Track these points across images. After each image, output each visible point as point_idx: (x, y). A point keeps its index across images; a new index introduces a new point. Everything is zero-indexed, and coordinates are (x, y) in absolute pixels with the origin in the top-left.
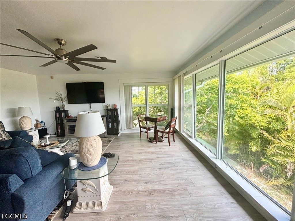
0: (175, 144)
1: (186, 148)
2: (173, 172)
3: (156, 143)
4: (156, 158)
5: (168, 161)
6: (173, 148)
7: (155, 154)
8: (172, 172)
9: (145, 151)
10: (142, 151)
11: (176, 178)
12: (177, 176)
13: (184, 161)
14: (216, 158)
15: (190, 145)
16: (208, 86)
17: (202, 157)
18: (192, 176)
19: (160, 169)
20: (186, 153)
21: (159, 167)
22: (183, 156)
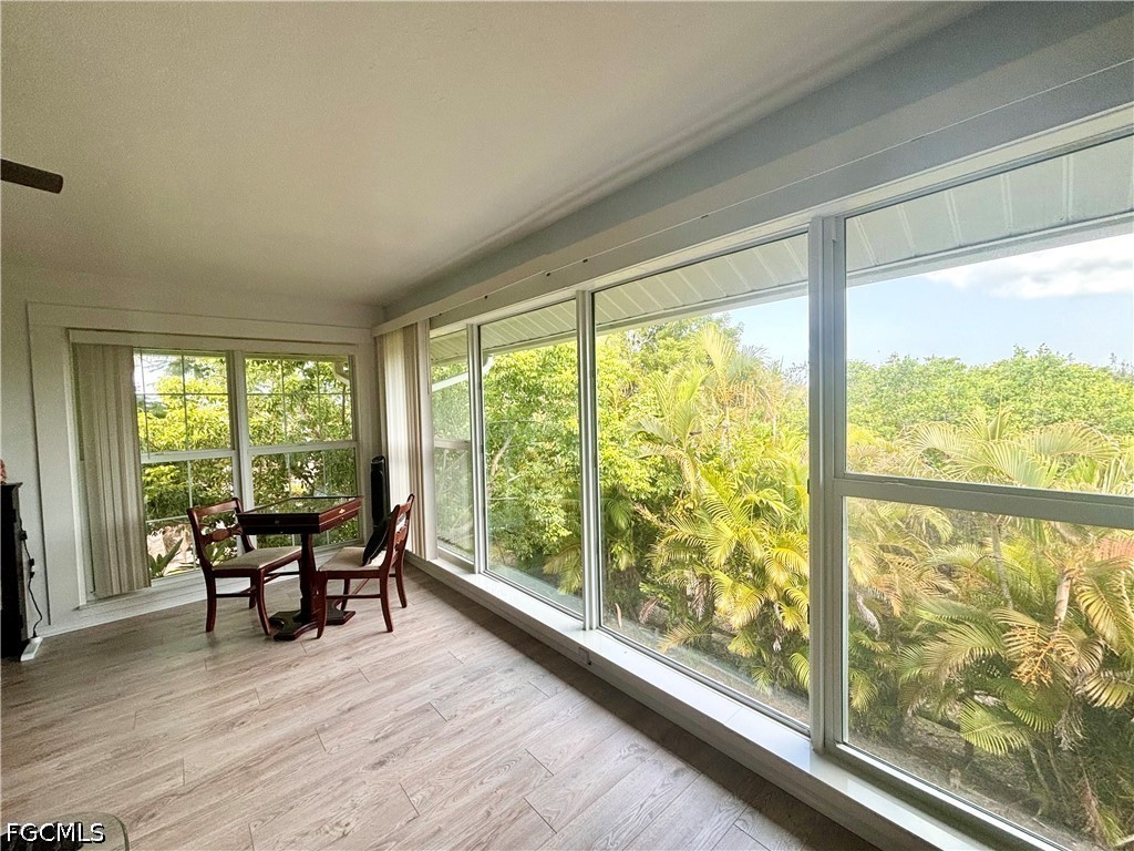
0: (409, 617)
1: (462, 618)
2: (443, 752)
3: (319, 636)
4: (344, 713)
5: (407, 708)
6: (405, 638)
7: (331, 696)
8: (442, 755)
9: (263, 697)
10: (245, 707)
11: (467, 777)
12: (472, 762)
13: (472, 681)
14: (584, 629)
15: (474, 604)
16: (503, 373)
17: (531, 638)
18: (525, 733)
19: (382, 763)
20: (466, 642)
21: (373, 760)
22: (459, 657)
